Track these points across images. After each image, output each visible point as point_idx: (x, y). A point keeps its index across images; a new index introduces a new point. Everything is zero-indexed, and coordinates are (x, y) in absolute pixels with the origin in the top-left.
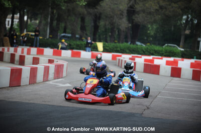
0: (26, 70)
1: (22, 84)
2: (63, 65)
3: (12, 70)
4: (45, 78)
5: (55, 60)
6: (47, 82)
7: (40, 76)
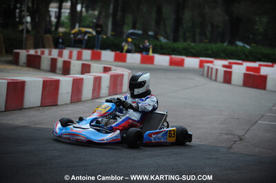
0: (66, 82)
1: (59, 103)
2: (122, 75)
3: (45, 83)
4: (96, 94)
5: (113, 68)
6: (97, 100)
7: (87, 91)
